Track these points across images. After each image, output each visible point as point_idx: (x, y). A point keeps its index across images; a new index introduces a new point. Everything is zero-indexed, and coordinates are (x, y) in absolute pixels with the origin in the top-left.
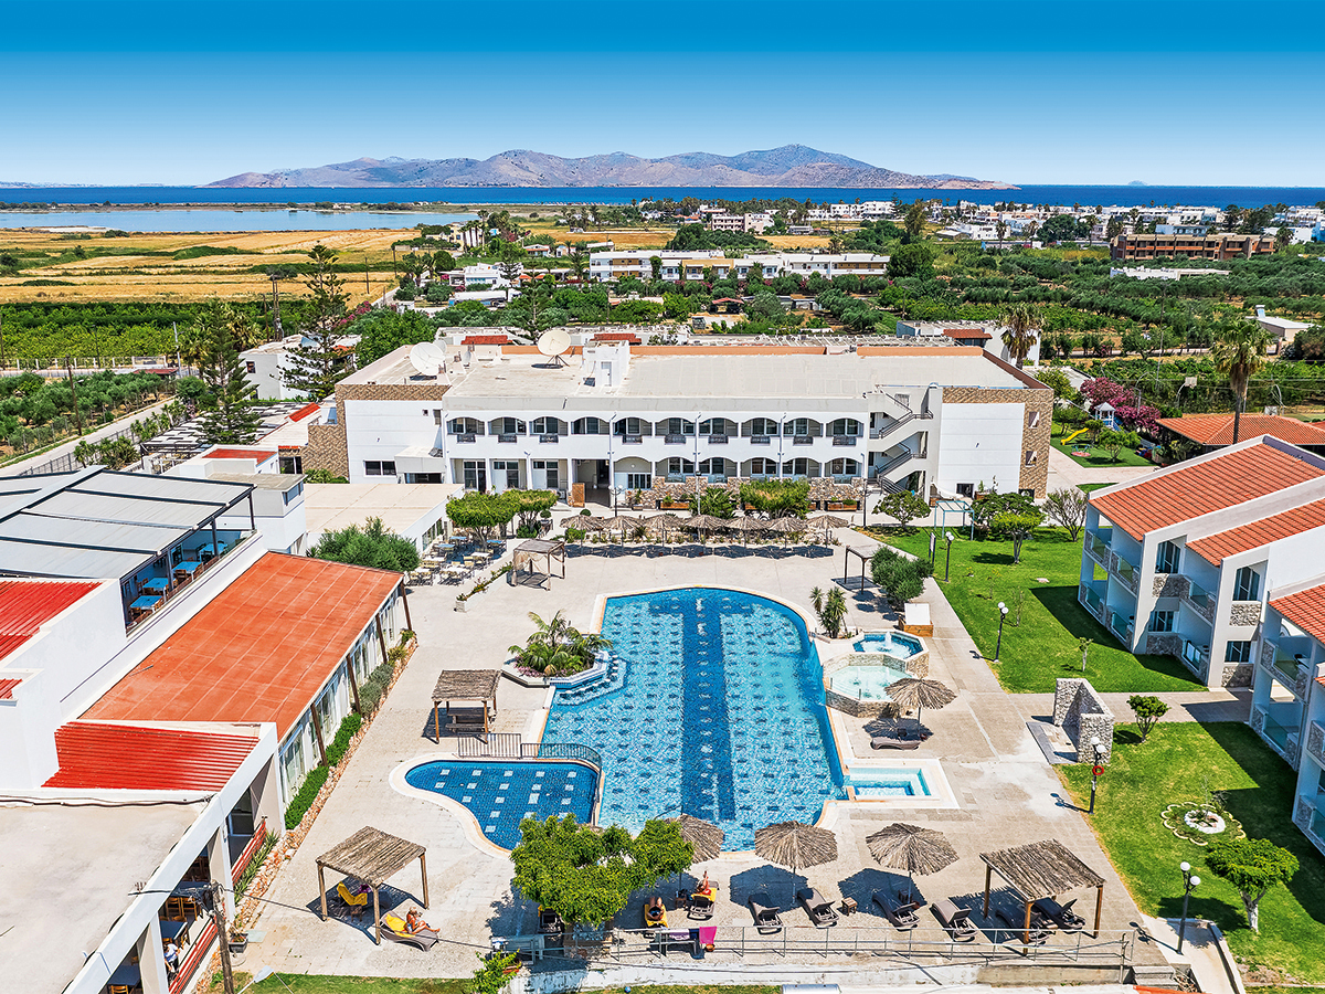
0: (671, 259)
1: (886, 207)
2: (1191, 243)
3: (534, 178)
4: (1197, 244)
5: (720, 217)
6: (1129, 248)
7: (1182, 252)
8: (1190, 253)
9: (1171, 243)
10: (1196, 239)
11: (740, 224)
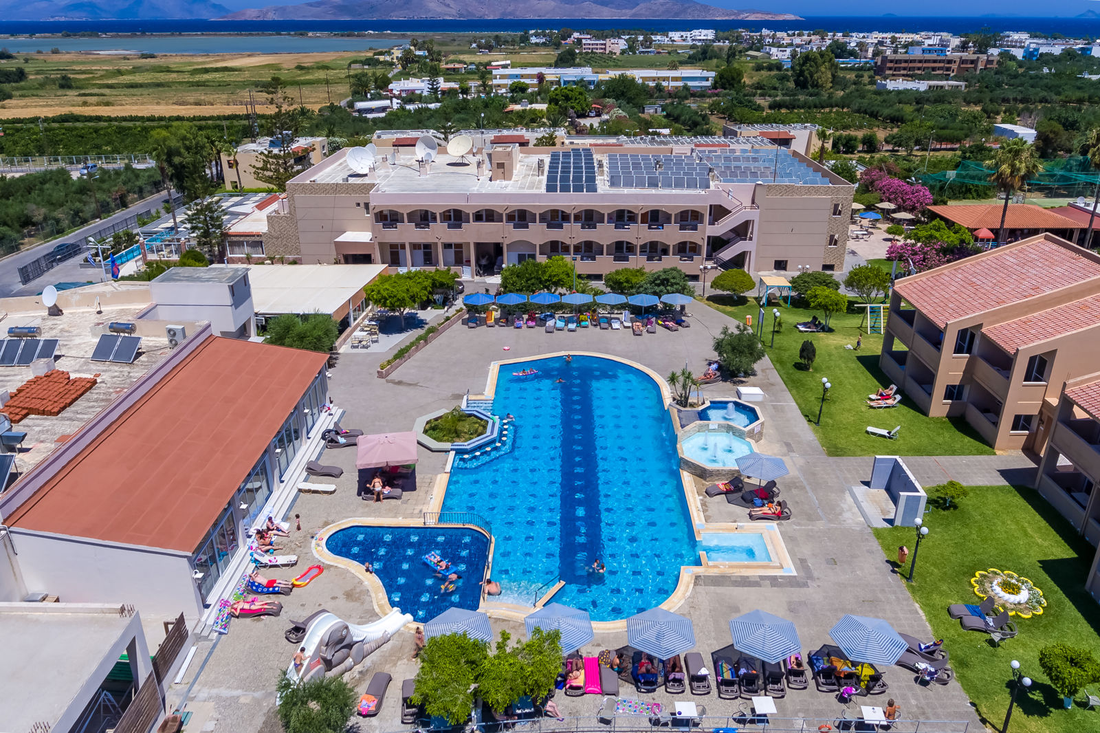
0: (551, 74)
1: (709, 34)
2: (935, 61)
3: (454, 12)
4: (940, 61)
5: (589, 42)
6: (889, 65)
7: (928, 68)
8: (934, 69)
9: (920, 61)
10: (939, 58)
11: (603, 47)
